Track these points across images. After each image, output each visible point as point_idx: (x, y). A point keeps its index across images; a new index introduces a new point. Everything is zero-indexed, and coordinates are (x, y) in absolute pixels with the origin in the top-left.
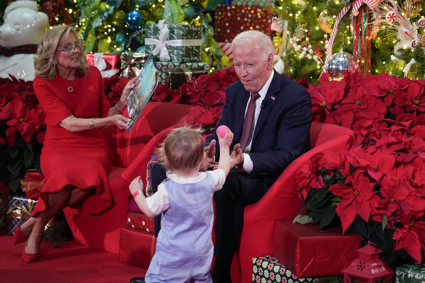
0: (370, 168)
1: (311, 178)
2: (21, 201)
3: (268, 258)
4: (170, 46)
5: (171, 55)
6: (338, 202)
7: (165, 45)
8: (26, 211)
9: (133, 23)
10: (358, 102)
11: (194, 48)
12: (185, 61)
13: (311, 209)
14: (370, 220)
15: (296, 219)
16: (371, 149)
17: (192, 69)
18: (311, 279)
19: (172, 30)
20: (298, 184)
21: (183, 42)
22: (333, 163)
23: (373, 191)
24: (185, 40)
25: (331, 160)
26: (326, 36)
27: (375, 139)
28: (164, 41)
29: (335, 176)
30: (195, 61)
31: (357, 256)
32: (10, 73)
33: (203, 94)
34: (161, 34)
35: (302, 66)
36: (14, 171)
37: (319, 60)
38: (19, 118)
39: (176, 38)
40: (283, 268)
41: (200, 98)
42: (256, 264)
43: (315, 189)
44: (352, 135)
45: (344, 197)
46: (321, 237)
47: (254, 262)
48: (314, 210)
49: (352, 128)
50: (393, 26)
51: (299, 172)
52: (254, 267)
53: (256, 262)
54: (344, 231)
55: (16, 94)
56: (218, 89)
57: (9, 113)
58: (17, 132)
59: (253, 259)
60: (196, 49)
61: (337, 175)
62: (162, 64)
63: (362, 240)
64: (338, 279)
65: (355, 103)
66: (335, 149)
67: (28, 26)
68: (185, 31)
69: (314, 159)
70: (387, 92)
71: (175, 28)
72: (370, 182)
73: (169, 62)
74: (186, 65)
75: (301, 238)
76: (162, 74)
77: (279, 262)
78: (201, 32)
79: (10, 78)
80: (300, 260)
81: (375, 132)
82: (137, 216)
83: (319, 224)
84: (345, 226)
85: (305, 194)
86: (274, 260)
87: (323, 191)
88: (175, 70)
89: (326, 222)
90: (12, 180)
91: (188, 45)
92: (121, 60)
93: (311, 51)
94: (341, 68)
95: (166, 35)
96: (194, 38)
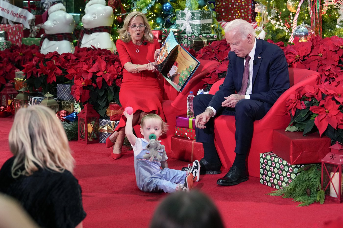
0: (336, 95)
1: (297, 103)
2: (107, 122)
3: (269, 153)
4: (192, 24)
5: (193, 29)
6: (315, 117)
7: (189, 24)
8: (110, 128)
9: (167, 10)
10: (320, 55)
11: (207, 25)
12: (202, 33)
13: (297, 122)
14: (337, 128)
15: (287, 129)
16: (334, 84)
17: (207, 38)
18: (299, 166)
19: (193, 14)
20: (288, 107)
21: (200, 22)
22: (310, 93)
23: (338, 109)
24: (201, 20)
25: (309, 91)
26: (291, 14)
27: (334, 77)
28: (188, 21)
29: (312, 101)
30: (208, 33)
31: (330, 150)
32: (91, 44)
33: (217, 53)
34: (186, 16)
35: (276, 34)
36: (102, 103)
37: (287, 30)
38: (104, 71)
39: (196, 19)
40: (281, 159)
41: (215, 55)
42: (262, 157)
43: (299, 109)
44: (319, 75)
45: (320, 114)
46: (306, 139)
47: (261, 156)
48: (300, 123)
49: (317, 71)
50: (337, 6)
51: (288, 99)
52: (261, 159)
53: (262, 156)
54: (320, 135)
55: (99, 57)
56: (226, 50)
57: (98, 68)
58: (103, 80)
59: (260, 154)
60: (208, 25)
61: (314, 100)
62: (188, 36)
63: (332, 140)
64: (317, 165)
65: (318, 56)
66: (310, 84)
67: (101, 15)
68: (201, 14)
69: (298, 91)
70: (339, 48)
71: (195, 13)
72: (336, 104)
73: (192, 34)
74: (203, 36)
75: (293, 140)
76: (188, 41)
77: (277, 156)
78: (211, 15)
79: (92, 48)
80: (293, 154)
81: (333, 73)
82: (181, 129)
83: (302, 131)
84: (321, 131)
85: (293, 113)
86: (273, 155)
87: (305, 110)
88: (196, 39)
89: (308, 129)
90: (101, 109)
91: (204, 23)
92: (162, 34)
93: (282, 24)
94: (303, 34)
95: (189, 17)
96: (207, 19)
